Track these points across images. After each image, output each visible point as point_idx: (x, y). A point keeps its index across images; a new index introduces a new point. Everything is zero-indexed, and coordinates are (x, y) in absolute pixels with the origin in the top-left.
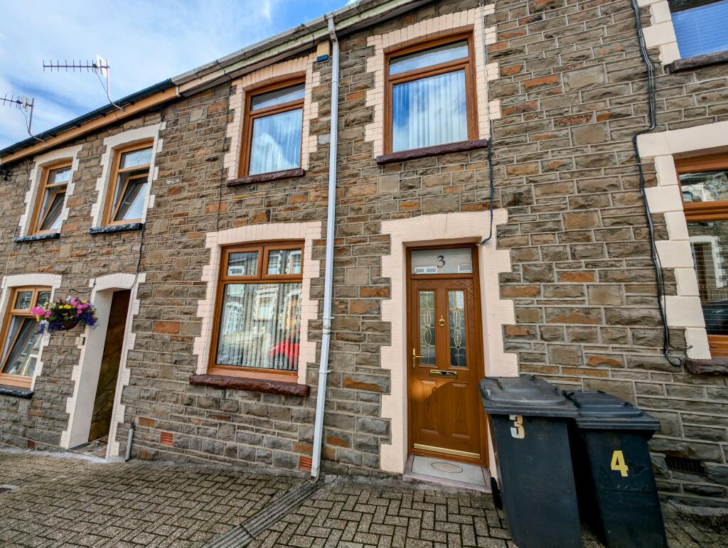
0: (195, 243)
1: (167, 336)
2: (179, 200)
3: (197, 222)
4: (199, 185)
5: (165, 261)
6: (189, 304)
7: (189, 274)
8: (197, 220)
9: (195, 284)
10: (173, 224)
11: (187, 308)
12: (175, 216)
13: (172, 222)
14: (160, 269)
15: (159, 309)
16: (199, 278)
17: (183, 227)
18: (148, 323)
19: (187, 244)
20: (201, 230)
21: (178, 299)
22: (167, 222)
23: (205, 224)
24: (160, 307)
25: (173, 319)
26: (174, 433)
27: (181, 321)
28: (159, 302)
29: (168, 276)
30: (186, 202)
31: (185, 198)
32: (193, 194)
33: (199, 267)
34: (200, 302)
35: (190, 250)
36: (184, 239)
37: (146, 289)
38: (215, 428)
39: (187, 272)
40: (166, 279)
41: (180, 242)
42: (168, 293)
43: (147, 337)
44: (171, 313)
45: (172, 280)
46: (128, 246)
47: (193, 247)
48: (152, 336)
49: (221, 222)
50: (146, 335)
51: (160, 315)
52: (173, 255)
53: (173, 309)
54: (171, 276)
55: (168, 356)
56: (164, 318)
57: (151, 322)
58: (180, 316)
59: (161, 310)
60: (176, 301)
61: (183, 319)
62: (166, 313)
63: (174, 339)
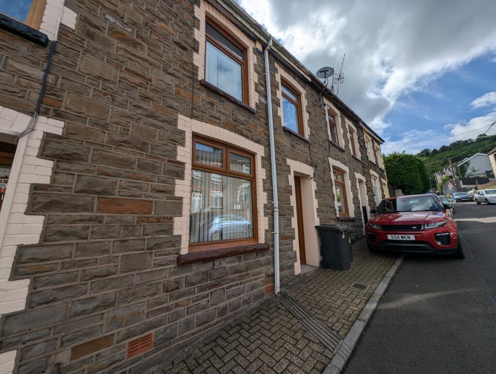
0: (165, 118)
1: (129, 217)
3: (165, 97)
4: (165, 59)
5: (113, 120)
6: (164, 182)
7: (160, 148)
8: (164, 93)
9: (169, 161)
10: (125, 79)
11: (162, 186)
12: (128, 70)
13: (124, 75)
14: (104, 127)
15: (108, 181)
16: (174, 156)
17: (145, 92)
18: (87, 199)
20: (172, 108)
21: (143, 174)
22: (112, 69)
24: (112, 180)
25: (140, 196)
26: (153, 331)
27: (154, 200)
28: (108, 172)
31: (145, 60)
32: (157, 63)
33: (173, 145)
34: (177, 181)
36: (146, 106)
38: (207, 299)
39: (156, 146)
40: (119, 144)
41: (139, 107)
42: (125, 163)
44: (135, 189)
45: (132, 148)
49: (195, 113)
51: (114, 189)
52: (128, 117)
53: (138, 185)
54: (129, 143)
55: (137, 242)
56: (122, 194)
57: (93, 199)
58: (151, 194)
59: (115, 183)
60: (141, 176)
61: (157, 198)
62: (125, 188)
63: (142, 220)
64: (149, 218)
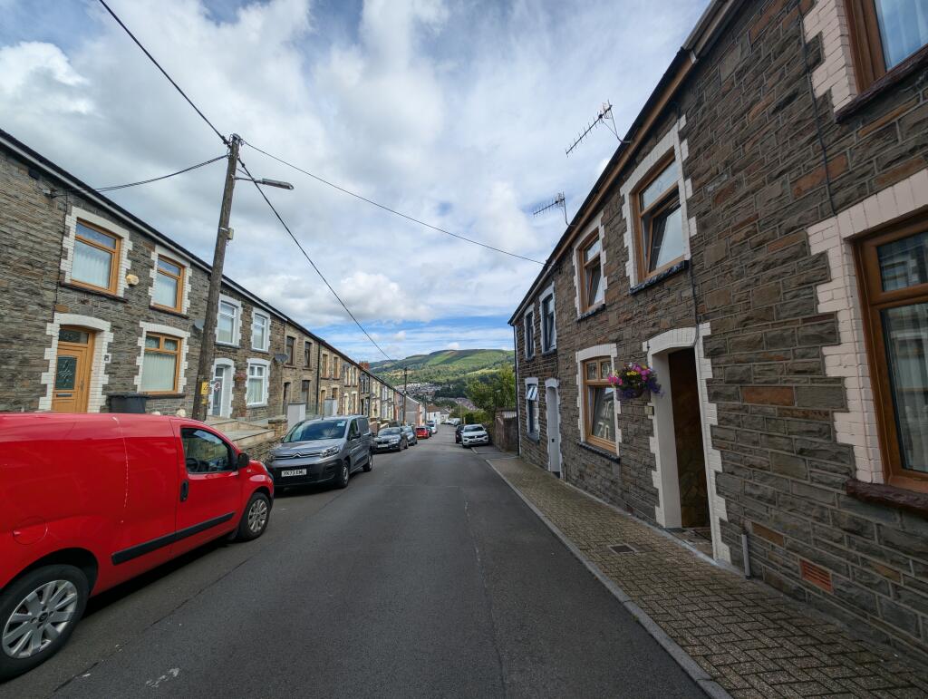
0: (786, 254)
1: (771, 409)
2: (736, 203)
3: (781, 220)
4: (768, 160)
5: (736, 299)
6: (803, 357)
7: (787, 306)
8: (778, 216)
9: (805, 321)
10: (734, 242)
11: (800, 364)
12: (735, 229)
13: (732, 240)
14: (731, 311)
15: (744, 368)
16: (814, 309)
17: (755, 239)
18: (732, 389)
19: (770, 262)
20: (793, 229)
21: (775, 351)
22: (723, 242)
23: (798, 216)
24: (746, 366)
25: (776, 381)
26: (829, 571)
27: (794, 385)
28: (743, 358)
29: (748, 319)
30: (750, 199)
31: (747, 195)
32: (759, 181)
33: (807, 291)
34: (826, 350)
35: (778, 270)
36: (761, 257)
37: (715, 344)
39: (782, 305)
40: (744, 324)
41: (754, 264)
42: (753, 344)
43: (734, 409)
44: (769, 373)
45: (756, 323)
46: (675, 295)
47: (783, 263)
48: (745, 409)
49: (840, 196)
50: (733, 407)
51: (749, 376)
52: (747, 286)
53: (772, 367)
54: (752, 319)
55: (783, 440)
56: (758, 381)
57: (737, 388)
58: (789, 377)
59: (749, 369)
60: (773, 355)
61: (797, 382)
62: (759, 374)
63: (785, 414)
64: (792, 410)
